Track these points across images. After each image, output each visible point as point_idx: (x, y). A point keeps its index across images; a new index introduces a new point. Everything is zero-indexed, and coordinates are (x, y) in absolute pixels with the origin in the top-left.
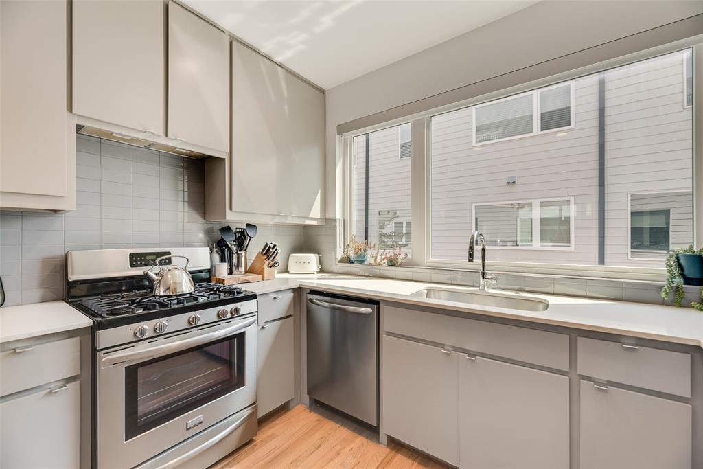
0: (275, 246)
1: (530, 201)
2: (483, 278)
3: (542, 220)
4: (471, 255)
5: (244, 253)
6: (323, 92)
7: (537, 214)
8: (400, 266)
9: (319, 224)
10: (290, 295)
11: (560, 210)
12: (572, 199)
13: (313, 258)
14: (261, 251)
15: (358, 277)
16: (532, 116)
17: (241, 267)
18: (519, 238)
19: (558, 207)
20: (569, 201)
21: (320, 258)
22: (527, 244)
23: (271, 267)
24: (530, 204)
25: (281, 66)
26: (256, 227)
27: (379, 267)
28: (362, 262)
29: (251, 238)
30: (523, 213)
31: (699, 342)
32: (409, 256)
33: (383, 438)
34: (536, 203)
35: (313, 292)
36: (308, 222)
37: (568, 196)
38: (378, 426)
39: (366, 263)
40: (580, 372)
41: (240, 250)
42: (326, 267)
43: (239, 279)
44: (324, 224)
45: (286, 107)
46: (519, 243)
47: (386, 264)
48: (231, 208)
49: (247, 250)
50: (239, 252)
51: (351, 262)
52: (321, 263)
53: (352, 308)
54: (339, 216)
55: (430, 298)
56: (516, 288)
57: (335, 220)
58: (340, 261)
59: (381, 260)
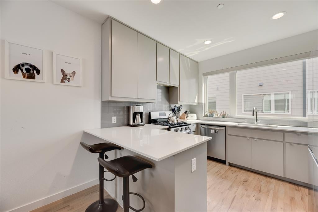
0: (188, 111)
1: (270, 93)
3: (275, 100)
4: (253, 114)
5: (179, 113)
6: (198, 63)
7: (273, 98)
8: (226, 117)
10: (195, 126)
11: (285, 96)
12: (290, 92)
13: (195, 115)
14: (184, 112)
17: (179, 117)
18: (263, 109)
19: (283, 95)
20: (288, 93)
21: (197, 115)
22: (268, 112)
23: (186, 117)
25: (188, 58)
26: (182, 106)
27: (219, 118)
30: (266, 98)
32: (229, 115)
33: (227, 164)
34: (273, 94)
36: (194, 104)
37: (288, 91)
38: (226, 161)
39: (213, 117)
40: (286, 141)
42: (199, 118)
44: (198, 105)
46: (263, 111)
48: (179, 101)
51: (208, 116)
52: (197, 117)
54: (203, 102)
57: (202, 103)
58: (204, 116)
59: (220, 116)
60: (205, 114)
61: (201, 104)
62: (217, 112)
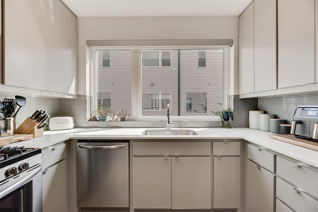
0: (44, 112)
1: (158, 92)
2: (169, 123)
3: (162, 100)
5: (12, 119)
6: (76, 17)
7: (160, 97)
8: (128, 120)
9: (74, 98)
10: (64, 145)
13: (70, 119)
14: (31, 116)
15: (103, 129)
16: (159, 60)
17: (10, 129)
19: (165, 96)
20: (170, 93)
21: (74, 119)
23: (40, 128)
24: (158, 94)
26: (25, 98)
27: (116, 122)
28: (104, 120)
29: (21, 107)
31: (243, 138)
34: (160, 93)
35: (80, 141)
36: (67, 97)
38: (129, 207)
39: (106, 121)
41: (9, 117)
42: (78, 125)
43: (11, 140)
44: (77, 98)
45: (52, 17)
47: (119, 120)
49: (17, 116)
50: (7, 118)
51: (96, 120)
52: (75, 122)
53: (105, 147)
54: (88, 94)
55: (147, 135)
56: (178, 126)
57: (85, 96)
58: (89, 121)
59: (117, 119)
60: (92, 117)
61: (83, 98)
62: (113, 111)
